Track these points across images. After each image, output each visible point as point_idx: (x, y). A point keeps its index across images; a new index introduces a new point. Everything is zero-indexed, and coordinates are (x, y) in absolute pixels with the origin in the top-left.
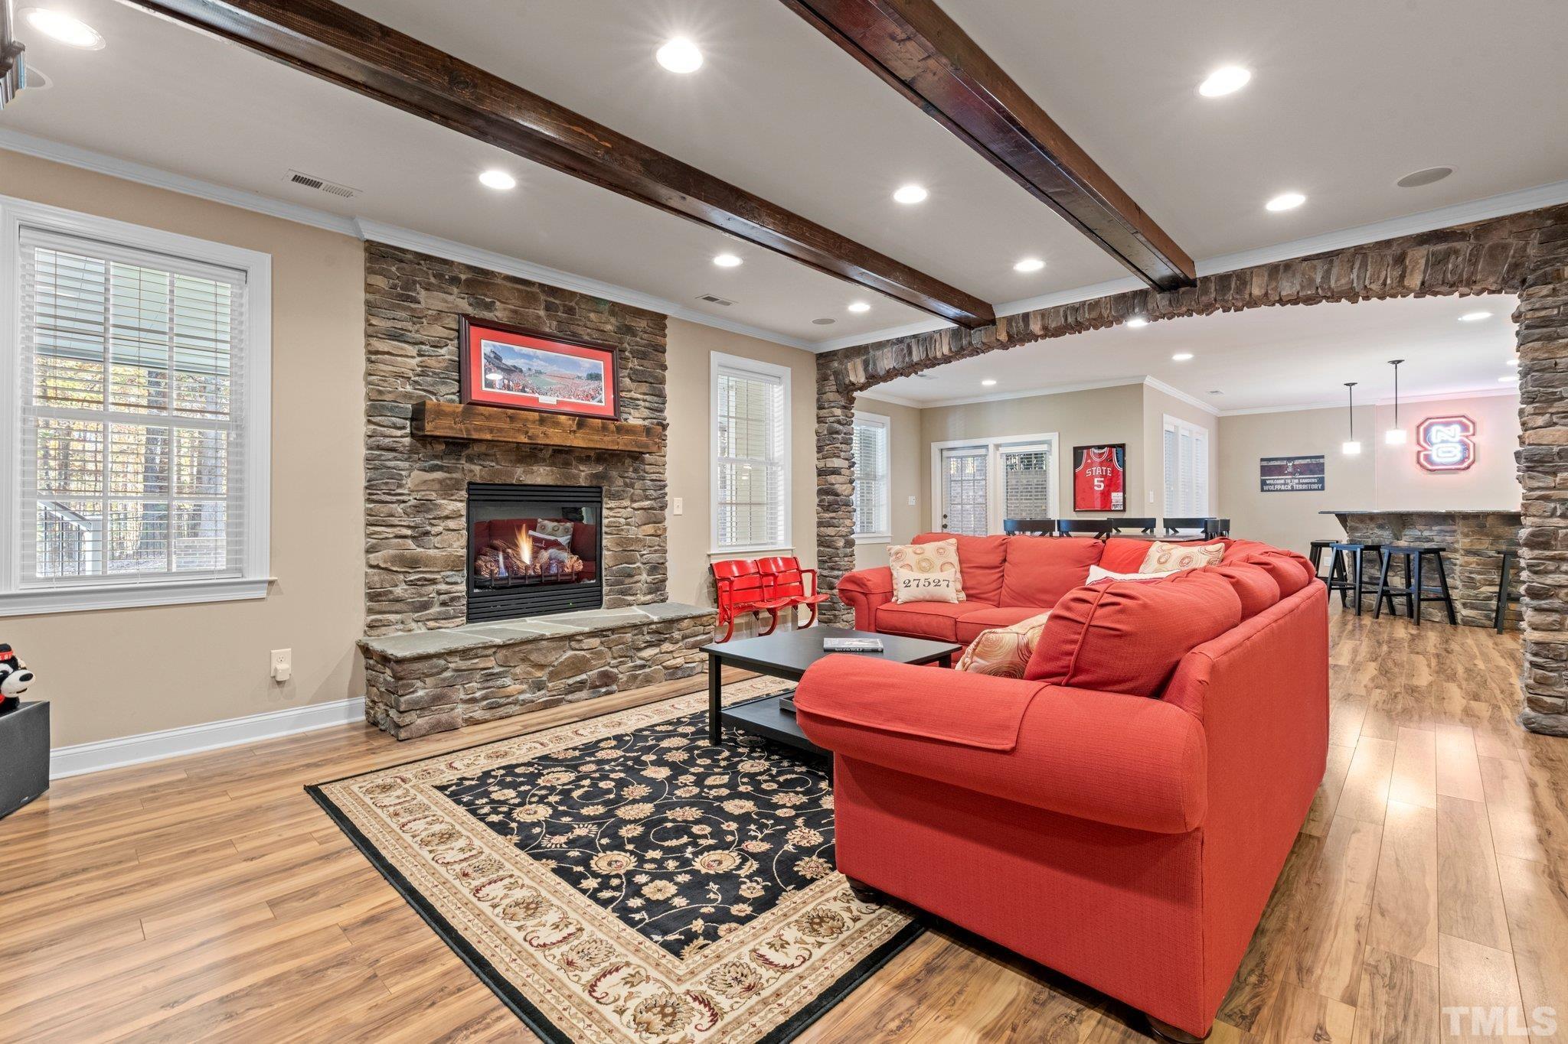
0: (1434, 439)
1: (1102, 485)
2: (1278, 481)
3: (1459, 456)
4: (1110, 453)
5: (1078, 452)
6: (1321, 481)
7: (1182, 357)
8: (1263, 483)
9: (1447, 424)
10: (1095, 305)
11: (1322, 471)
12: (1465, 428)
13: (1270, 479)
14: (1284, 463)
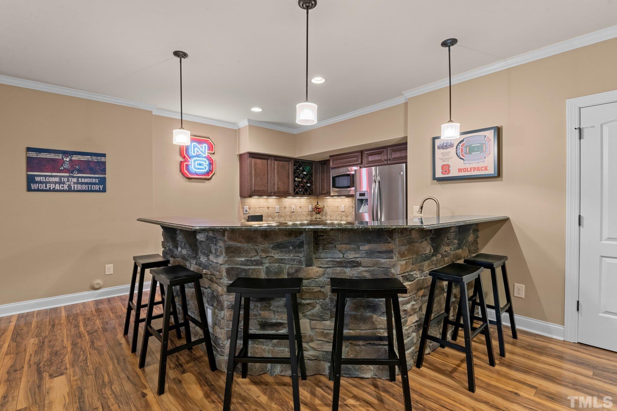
6: (103, 181)
8: (31, 180)
11: (104, 171)
13: (39, 176)
14: (60, 157)
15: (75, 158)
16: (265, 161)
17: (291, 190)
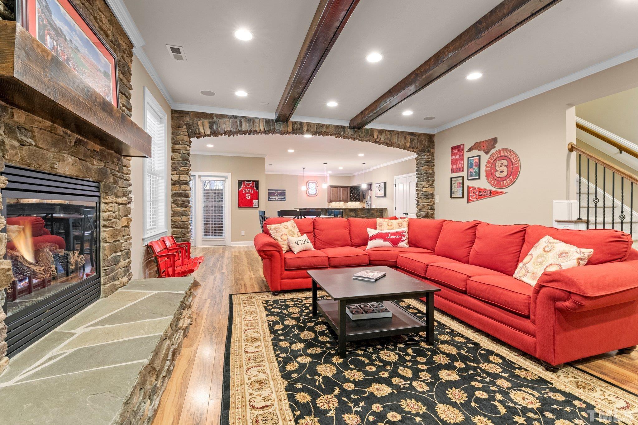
0: (310, 187)
1: (250, 197)
2: (273, 197)
3: (315, 192)
4: (253, 184)
5: (240, 183)
6: (285, 198)
7: (291, 151)
8: (269, 198)
9: (313, 183)
10: (328, 127)
11: (285, 195)
12: (316, 185)
13: (271, 197)
14: (275, 191)
15: (278, 191)
16: (337, 188)
17: (349, 199)
